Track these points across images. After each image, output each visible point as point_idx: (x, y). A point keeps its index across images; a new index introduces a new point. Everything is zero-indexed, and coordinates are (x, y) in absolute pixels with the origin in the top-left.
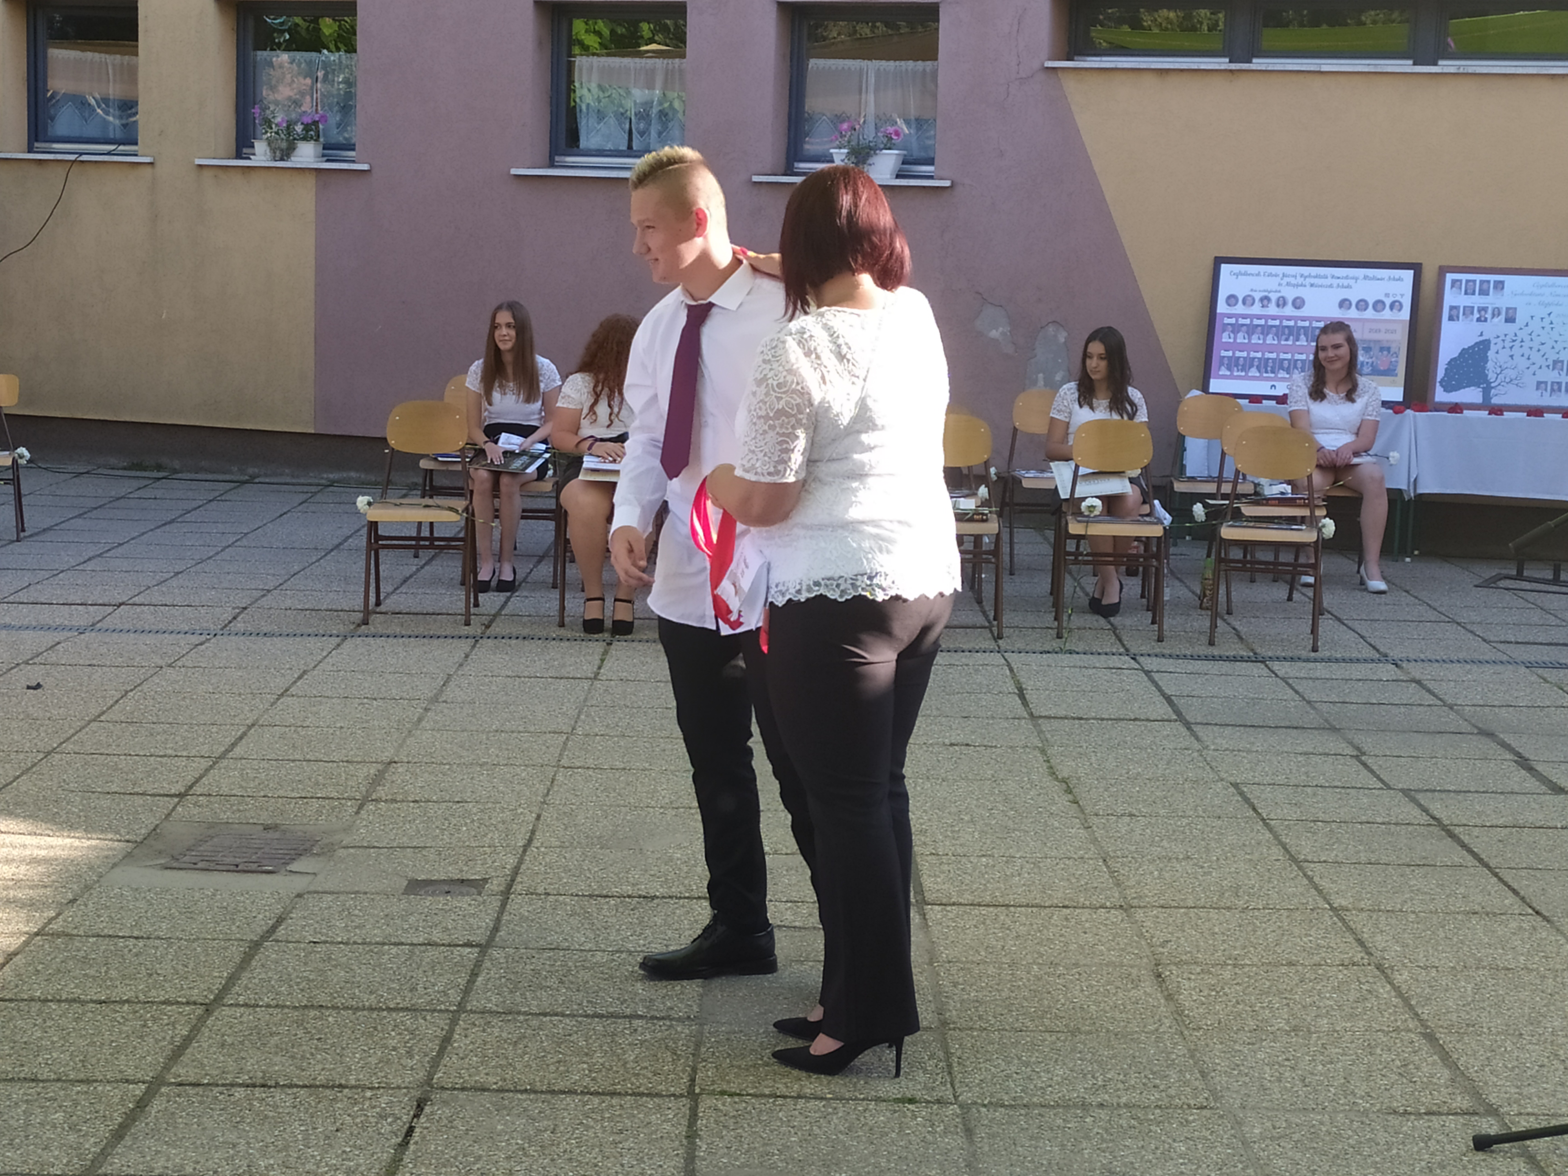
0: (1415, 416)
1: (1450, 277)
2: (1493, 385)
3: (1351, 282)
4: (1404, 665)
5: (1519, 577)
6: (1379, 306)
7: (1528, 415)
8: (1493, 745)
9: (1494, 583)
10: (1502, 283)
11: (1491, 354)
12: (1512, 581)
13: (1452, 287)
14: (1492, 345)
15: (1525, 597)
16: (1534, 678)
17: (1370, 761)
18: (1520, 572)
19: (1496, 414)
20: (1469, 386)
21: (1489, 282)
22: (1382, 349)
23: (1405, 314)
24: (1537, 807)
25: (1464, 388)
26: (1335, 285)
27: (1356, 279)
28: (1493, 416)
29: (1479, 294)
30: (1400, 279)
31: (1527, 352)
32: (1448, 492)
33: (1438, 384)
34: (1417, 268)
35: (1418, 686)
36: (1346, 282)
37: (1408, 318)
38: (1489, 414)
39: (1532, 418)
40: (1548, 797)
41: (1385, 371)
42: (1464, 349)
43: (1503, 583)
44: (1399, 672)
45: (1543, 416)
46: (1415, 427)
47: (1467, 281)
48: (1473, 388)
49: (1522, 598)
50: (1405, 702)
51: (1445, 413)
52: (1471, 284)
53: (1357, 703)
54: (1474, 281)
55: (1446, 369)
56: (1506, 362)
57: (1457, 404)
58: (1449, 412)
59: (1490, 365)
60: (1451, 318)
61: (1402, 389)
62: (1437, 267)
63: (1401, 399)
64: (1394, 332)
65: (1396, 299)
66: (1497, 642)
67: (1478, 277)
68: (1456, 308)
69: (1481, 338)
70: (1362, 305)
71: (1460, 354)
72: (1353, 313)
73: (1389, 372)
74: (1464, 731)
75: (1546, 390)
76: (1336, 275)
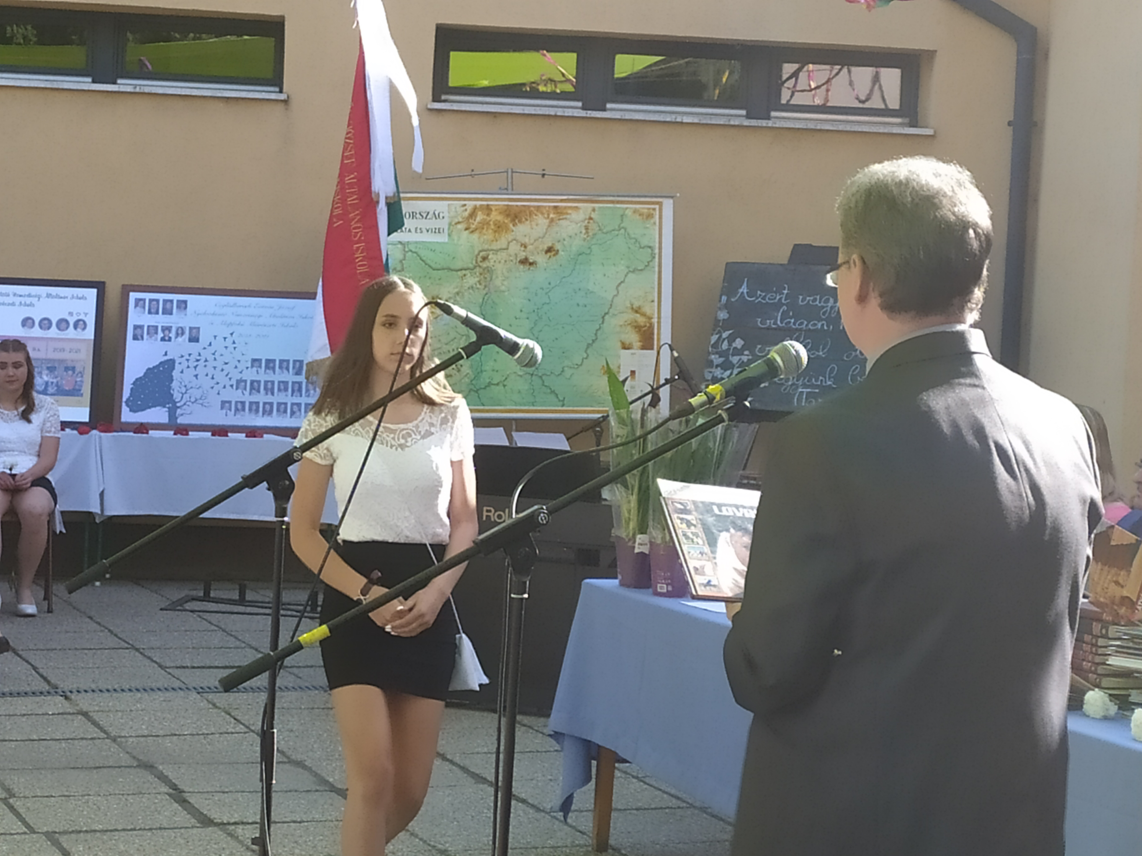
0: (100, 437)
1: (133, 296)
2: (178, 405)
3: (34, 300)
4: (73, 697)
5: (207, 598)
6: (64, 325)
7: (213, 435)
8: (151, 778)
9: (181, 605)
10: (185, 302)
11: (175, 374)
12: (199, 603)
13: (136, 305)
14: (177, 365)
15: (209, 618)
16: (204, 704)
17: (17, 804)
18: (207, 593)
19: (182, 434)
20: (155, 406)
21: (171, 301)
22: (67, 369)
23: (90, 333)
24: (182, 841)
25: (150, 407)
26: (17, 303)
27: (39, 297)
28: (179, 436)
29: (163, 313)
30: (83, 298)
31: (211, 371)
32: (136, 513)
33: (124, 404)
34: (100, 286)
35: (83, 719)
36: (28, 300)
37: (92, 337)
38: (175, 434)
39: (217, 437)
40: (195, 831)
41: (69, 391)
42: (149, 369)
43: (188, 606)
44: (66, 704)
45: (227, 436)
46: (101, 448)
47: (151, 301)
48: (158, 408)
49: (206, 620)
50: (68, 736)
51: (131, 434)
52: (155, 303)
53: (17, 741)
54: (158, 301)
55: (132, 389)
56: (190, 382)
57: (142, 424)
58: (135, 433)
59: (175, 384)
60: (135, 338)
61: (88, 410)
62: (120, 286)
63: (87, 420)
64: (78, 351)
65: (80, 318)
66: (173, 667)
67: (161, 297)
68: (141, 327)
69: (166, 358)
70: (46, 323)
71: (145, 374)
72: (36, 332)
73: (75, 392)
74: (123, 764)
75: (230, 410)
76: (18, 293)
